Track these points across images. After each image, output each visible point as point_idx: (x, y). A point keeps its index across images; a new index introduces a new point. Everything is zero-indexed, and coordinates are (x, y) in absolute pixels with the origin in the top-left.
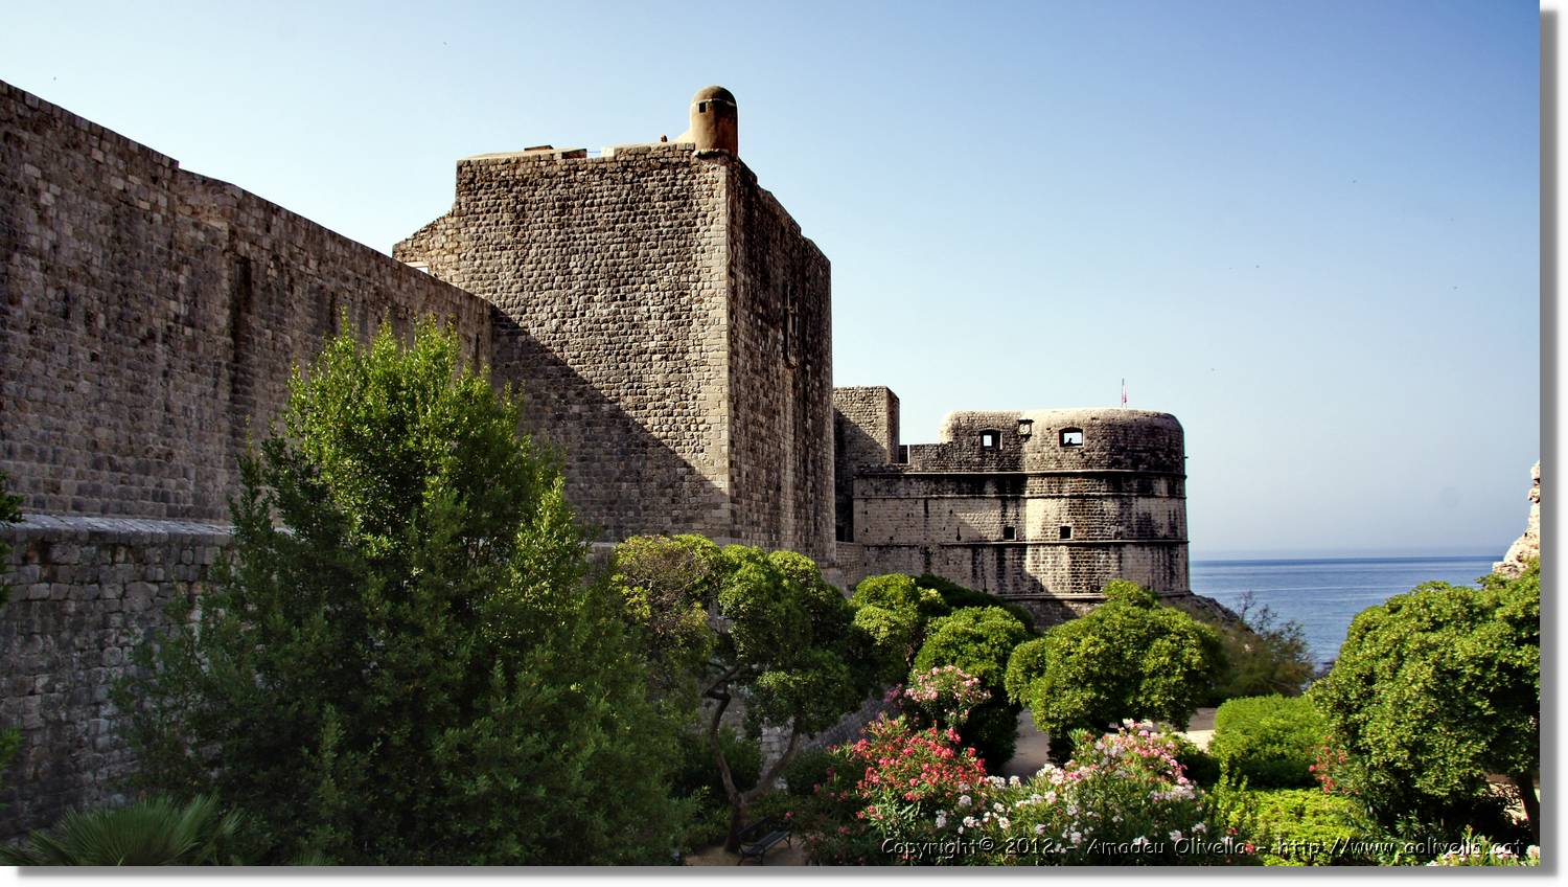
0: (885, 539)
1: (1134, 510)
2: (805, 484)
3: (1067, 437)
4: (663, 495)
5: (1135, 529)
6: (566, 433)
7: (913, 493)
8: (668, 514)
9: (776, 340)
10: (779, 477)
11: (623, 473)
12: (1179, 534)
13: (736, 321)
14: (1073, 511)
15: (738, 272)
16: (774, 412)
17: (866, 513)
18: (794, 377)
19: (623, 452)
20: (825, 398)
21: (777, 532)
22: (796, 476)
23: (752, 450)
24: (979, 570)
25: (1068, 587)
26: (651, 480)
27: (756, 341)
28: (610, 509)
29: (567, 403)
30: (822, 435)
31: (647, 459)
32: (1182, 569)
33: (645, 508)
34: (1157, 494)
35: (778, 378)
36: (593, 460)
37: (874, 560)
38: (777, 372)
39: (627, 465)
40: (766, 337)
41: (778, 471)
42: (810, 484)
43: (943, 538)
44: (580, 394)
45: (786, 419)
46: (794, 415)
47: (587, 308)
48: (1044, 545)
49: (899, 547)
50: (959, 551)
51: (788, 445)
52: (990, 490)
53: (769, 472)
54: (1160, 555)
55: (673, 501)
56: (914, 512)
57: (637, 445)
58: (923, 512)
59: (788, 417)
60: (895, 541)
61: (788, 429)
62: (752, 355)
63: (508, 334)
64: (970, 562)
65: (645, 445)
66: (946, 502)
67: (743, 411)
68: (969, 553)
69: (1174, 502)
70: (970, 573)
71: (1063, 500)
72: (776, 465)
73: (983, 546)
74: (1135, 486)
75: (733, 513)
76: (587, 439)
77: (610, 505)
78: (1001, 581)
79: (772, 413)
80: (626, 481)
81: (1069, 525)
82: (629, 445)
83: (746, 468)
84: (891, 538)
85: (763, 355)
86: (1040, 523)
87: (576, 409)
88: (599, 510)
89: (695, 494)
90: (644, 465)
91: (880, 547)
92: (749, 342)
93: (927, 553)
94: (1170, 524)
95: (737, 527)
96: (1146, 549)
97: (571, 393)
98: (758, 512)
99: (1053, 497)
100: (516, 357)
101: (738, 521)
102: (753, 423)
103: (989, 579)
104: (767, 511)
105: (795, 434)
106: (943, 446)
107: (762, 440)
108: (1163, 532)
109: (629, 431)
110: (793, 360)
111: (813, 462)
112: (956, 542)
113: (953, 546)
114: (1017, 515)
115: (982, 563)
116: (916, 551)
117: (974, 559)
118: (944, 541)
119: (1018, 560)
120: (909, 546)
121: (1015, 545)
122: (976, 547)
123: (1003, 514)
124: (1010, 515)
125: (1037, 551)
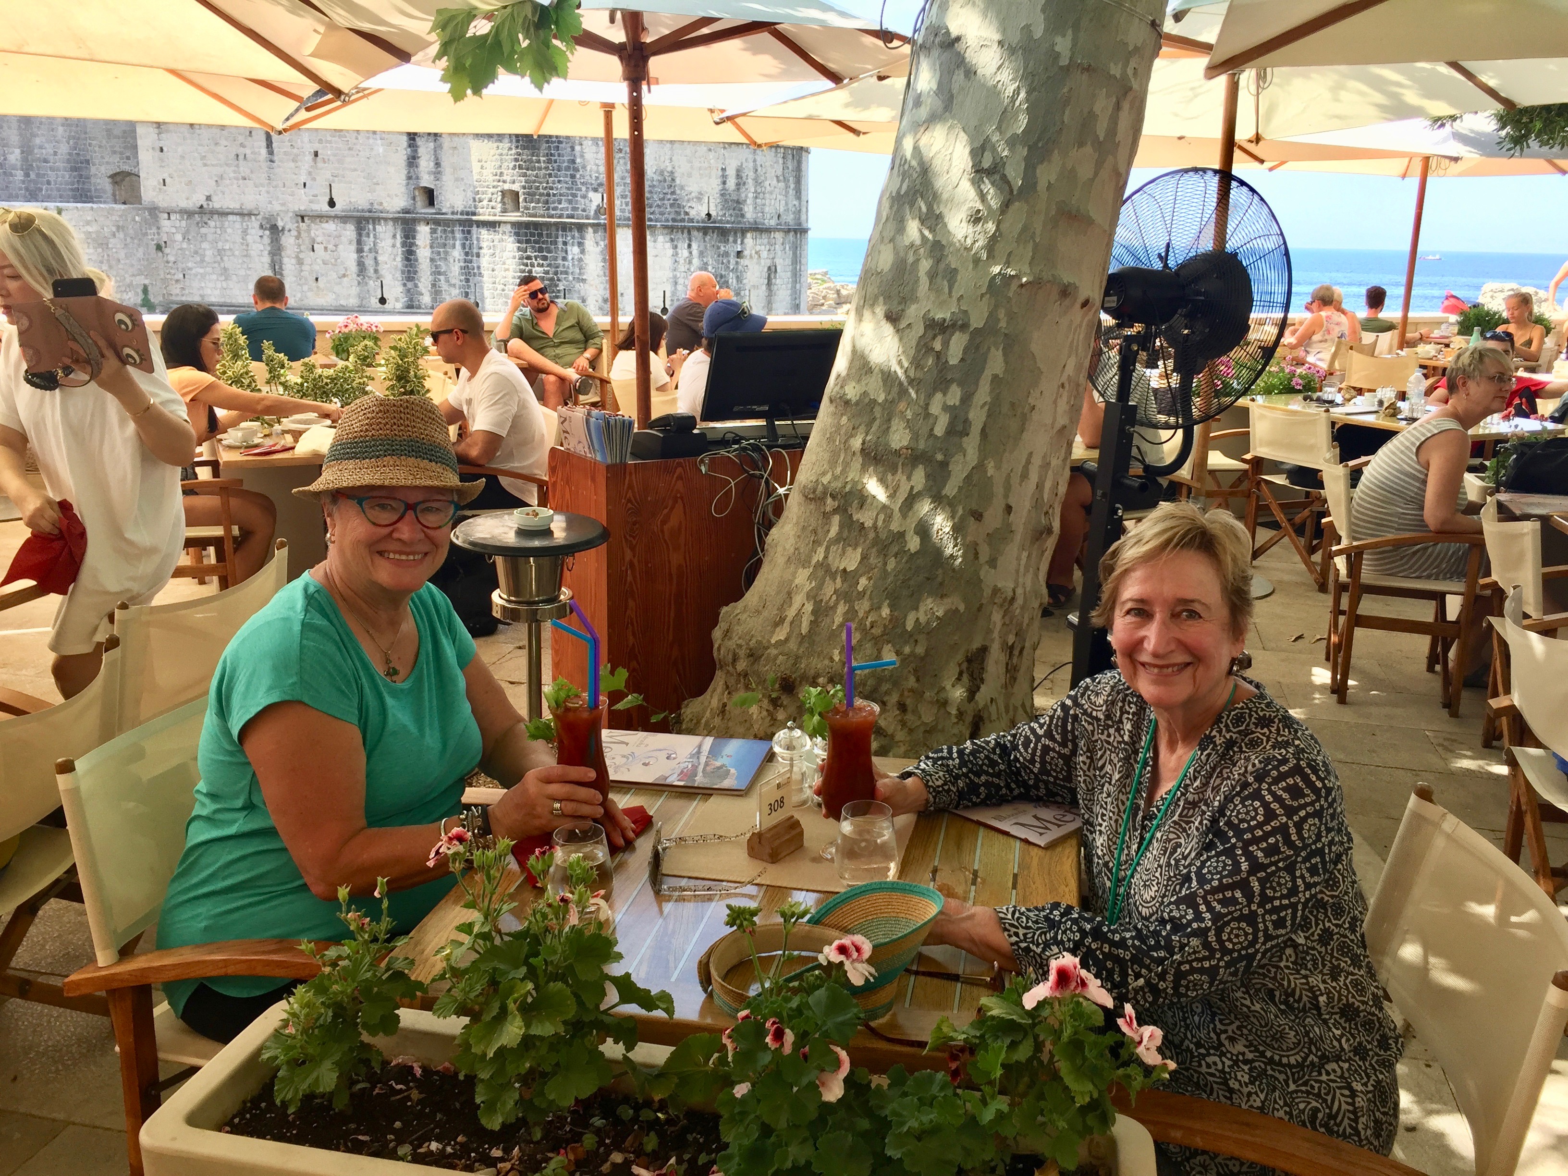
0: (198, 199)
14: (523, 161)
17: (162, 150)
24: (369, 262)
37: (179, 237)
43: (301, 202)
48: (477, 223)
49: (223, 214)
50: (331, 227)
56: (248, 151)
58: (264, 151)
60: (217, 204)
64: (354, 247)
66: (306, 134)
68: (349, 231)
70: (353, 268)
73: (376, 220)
78: (410, 285)
81: (516, 187)
84: (208, 198)
91: (188, 214)
93: (275, 230)
103: (388, 280)
108: (698, 211)
112: (327, 208)
113: (321, 217)
114: (438, 165)
115: (374, 250)
116: (254, 223)
117: (359, 242)
118: (302, 206)
119: (439, 249)
120: (241, 214)
121: (437, 222)
122: (362, 221)
123: (412, 162)
124: (424, 165)
125: (466, 233)
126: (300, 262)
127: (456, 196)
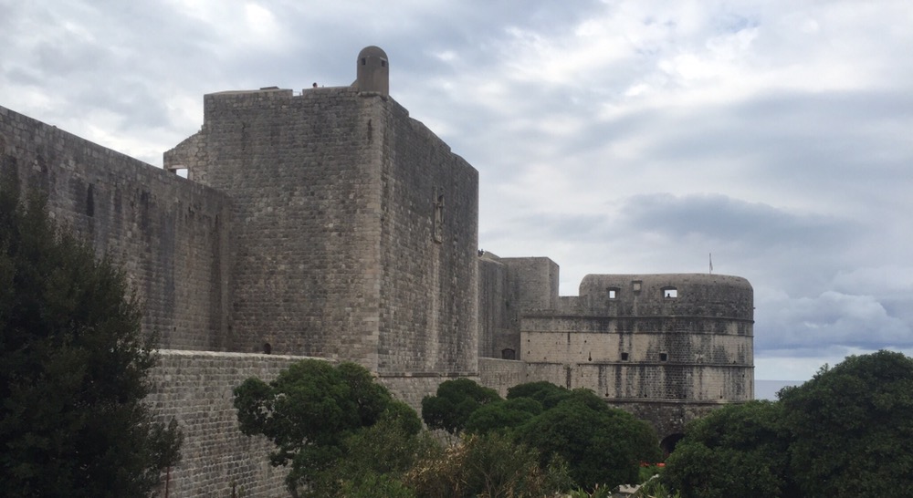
0: (541, 359)
1: (712, 344)
2: (449, 320)
3: (667, 292)
4: (336, 325)
5: (712, 356)
6: (276, 283)
7: (560, 329)
8: (339, 337)
9: (425, 225)
10: (425, 315)
11: (312, 310)
12: (746, 362)
13: (387, 210)
14: (668, 343)
15: (389, 177)
16: (422, 272)
17: (529, 341)
18: (441, 249)
19: (313, 297)
20: (471, 264)
21: (423, 351)
22: (441, 315)
23: (400, 297)
24: (603, 380)
25: (663, 395)
26: (329, 315)
27: (406, 225)
28: (302, 334)
29: (277, 263)
30: (467, 288)
31: (327, 301)
32: (747, 385)
33: (325, 334)
34: (730, 333)
35: (426, 249)
36: (293, 301)
37: (533, 372)
38: (426, 246)
39: (314, 305)
40: (415, 222)
41: (424, 311)
42: (454, 320)
43: (580, 359)
44: (284, 258)
45: (433, 277)
46: (441, 274)
47: (289, 200)
48: (648, 366)
49: (550, 364)
50: (590, 368)
51: (434, 294)
52: (612, 327)
53: (416, 312)
54: (729, 375)
55: (343, 329)
56: (561, 341)
57: (321, 292)
58: (566, 341)
59: (435, 276)
60: (548, 360)
61: (434, 283)
62: (401, 234)
63: (239, 216)
64: (598, 375)
65: (325, 292)
66: (582, 335)
67: (392, 271)
68: (597, 369)
69: (742, 340)
70: (597, 383)
71: (662, 336)
72: (422, 307)
73: (607, 365)
74: (713, 327)
75: (381, 338)
76: (289, 288)
77: (303, 331)
78: (618, 389)
79: (419, 273)
80: (313, 316)
81: (665, 352)
82: (315, 292)
83: (393, 309)
84: (545, 358)
85: (411, 234)
86: (645, 350)
87: (282, 267)
88: (296, 334)
89: (357, 324)
90: (325, 305)
91: (537, 364)
92: (399, 225)
93: (569, 370)
94: (739, 354)
95: (385, 347)
96: (720, 370)
97: (280, 257)
98: (405, 338)
99: (654, 334)
100: (245, 231)
101: (386, 342)
102: (401, 279)
103: (610, 388)
104: (413, 337)
105: (441, 287)
107: (410, 290)
108: (732, 360)
109: (316, 282)
110: (439, 238)
111: (457, 307)
112: (588, 361)
113: (586, 364)
114: (631, 345)
115: (605, 376)
116: (561, 367)
117: (600, 373)
118: (580, 361)
119: (630, 375)
120: (557, 364)
121: (629, 365)
122: (601, 365)
123: (621, 344)
124: (626, 344)
125: (642, 370)
126: (577, 381)
127: (637, 356)
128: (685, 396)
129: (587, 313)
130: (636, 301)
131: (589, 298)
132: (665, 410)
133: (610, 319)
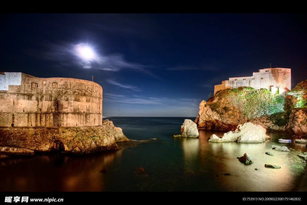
1: (73, 105)
14: (54, 105)
24: (30, 120)
25: (52, 125)
34: (82, 101)
43: (19, 111)
48: (48, 113)
49: (4, 113)
50: (23, 114)
54: (81, 117)
56: (10, 104)
58: (13, 104)
64: (27, 117)
66: (20, 101)
68: (27, 115)
70: (27, 121)
71: (52, 102)
73: (31, 113)
78: (36, 123)
84: (2, 111)
86: (47, 107)
93: (13, 115)
96: (76, 115)
99: (50, 101)
103: (33, 122)
106: (19, 86)
108: (83, 111)
112: (23, 112)
114: (42, 105)
115: (31, 118)
116: (10, 114)
117: (28, 117)
119: (41, 117)
120: (8, 113)
121: (41, 114)
122: (29, 114)
123: (38, 105)
124: (40, 105)
125: (46, 115)
126: (17, 120)
127: (45, 110)
128: (60, 125)
129: (22, 92)
130: (44, 88)
131: (23, 86)
132: (52, 131)
133: (32, 95)
